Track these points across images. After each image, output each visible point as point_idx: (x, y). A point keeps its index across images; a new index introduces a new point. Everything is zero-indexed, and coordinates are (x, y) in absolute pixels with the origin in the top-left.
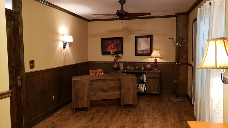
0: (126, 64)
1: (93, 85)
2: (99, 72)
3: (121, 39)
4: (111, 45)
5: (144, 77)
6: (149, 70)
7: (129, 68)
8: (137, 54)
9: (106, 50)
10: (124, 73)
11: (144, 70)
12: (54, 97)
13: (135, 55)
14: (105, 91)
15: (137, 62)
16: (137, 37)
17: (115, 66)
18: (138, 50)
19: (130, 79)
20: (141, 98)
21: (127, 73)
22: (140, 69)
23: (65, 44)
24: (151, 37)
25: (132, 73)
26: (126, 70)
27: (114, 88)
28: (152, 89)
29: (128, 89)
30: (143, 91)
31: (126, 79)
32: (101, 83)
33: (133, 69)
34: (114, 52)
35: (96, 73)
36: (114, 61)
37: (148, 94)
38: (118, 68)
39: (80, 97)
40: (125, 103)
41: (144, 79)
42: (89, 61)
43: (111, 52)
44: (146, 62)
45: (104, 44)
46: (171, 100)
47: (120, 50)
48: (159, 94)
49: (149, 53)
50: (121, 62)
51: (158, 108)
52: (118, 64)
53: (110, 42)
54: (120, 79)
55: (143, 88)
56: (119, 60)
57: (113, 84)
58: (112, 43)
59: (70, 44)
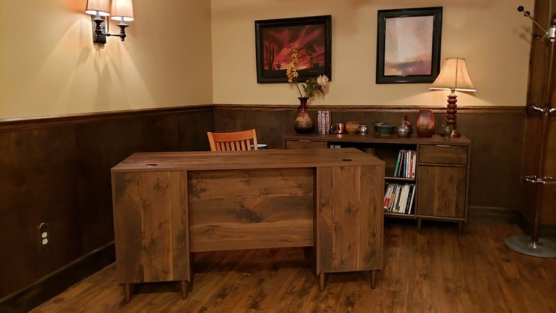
0: (340, 114)
1: (205, 190)
2: (245, 141)
3: (324, 22)
4: (288, 48)
5: (408, 162)
6: (428, 133)
7: (351, 127)
8: (381, 78)
9: (270, 65)
10: (332, 146)
11: (409, 135)
12: (45, 235)
13: (377, 83)
14: (252, 217)
15: (381, 108)
16: (384, 15)
17: (304, 120)
18: (388, 64)
19: (359, 171)
20: (394, 236)
21: (344, 145)
22: (393, 131)
23: (98, 22)
24: (436, 12)
25: (362, 147)
26: (340, 136)
27: (289, 206)
28: (436, 205)
29: (349, 210)
30: (402, 210)
31: (342, 168)
32: (237, 185)
33: (366, 132)
34: (297, 71)
35: (232, 144)
36: (298, 103)
37: (419, 223)
38: (312, 130)
39: (146, 242)
40: (335, 266)
41: (408, 167)
42: (214, 103)
43: (288, 72)
44: (416, 108)
45: (265, 42)
46: (508, 249)
47: (322, 63)
48: (460, 226)
49: (428, 75)
50: (323, 108)
51: (468, 290)
52: (313, 112)
53: (285, 34)
54: (315, 169)
55: (400, 200)
56: (315, 101)
57: (289, 187)
58: (293, 39)
59: (123, 27)
